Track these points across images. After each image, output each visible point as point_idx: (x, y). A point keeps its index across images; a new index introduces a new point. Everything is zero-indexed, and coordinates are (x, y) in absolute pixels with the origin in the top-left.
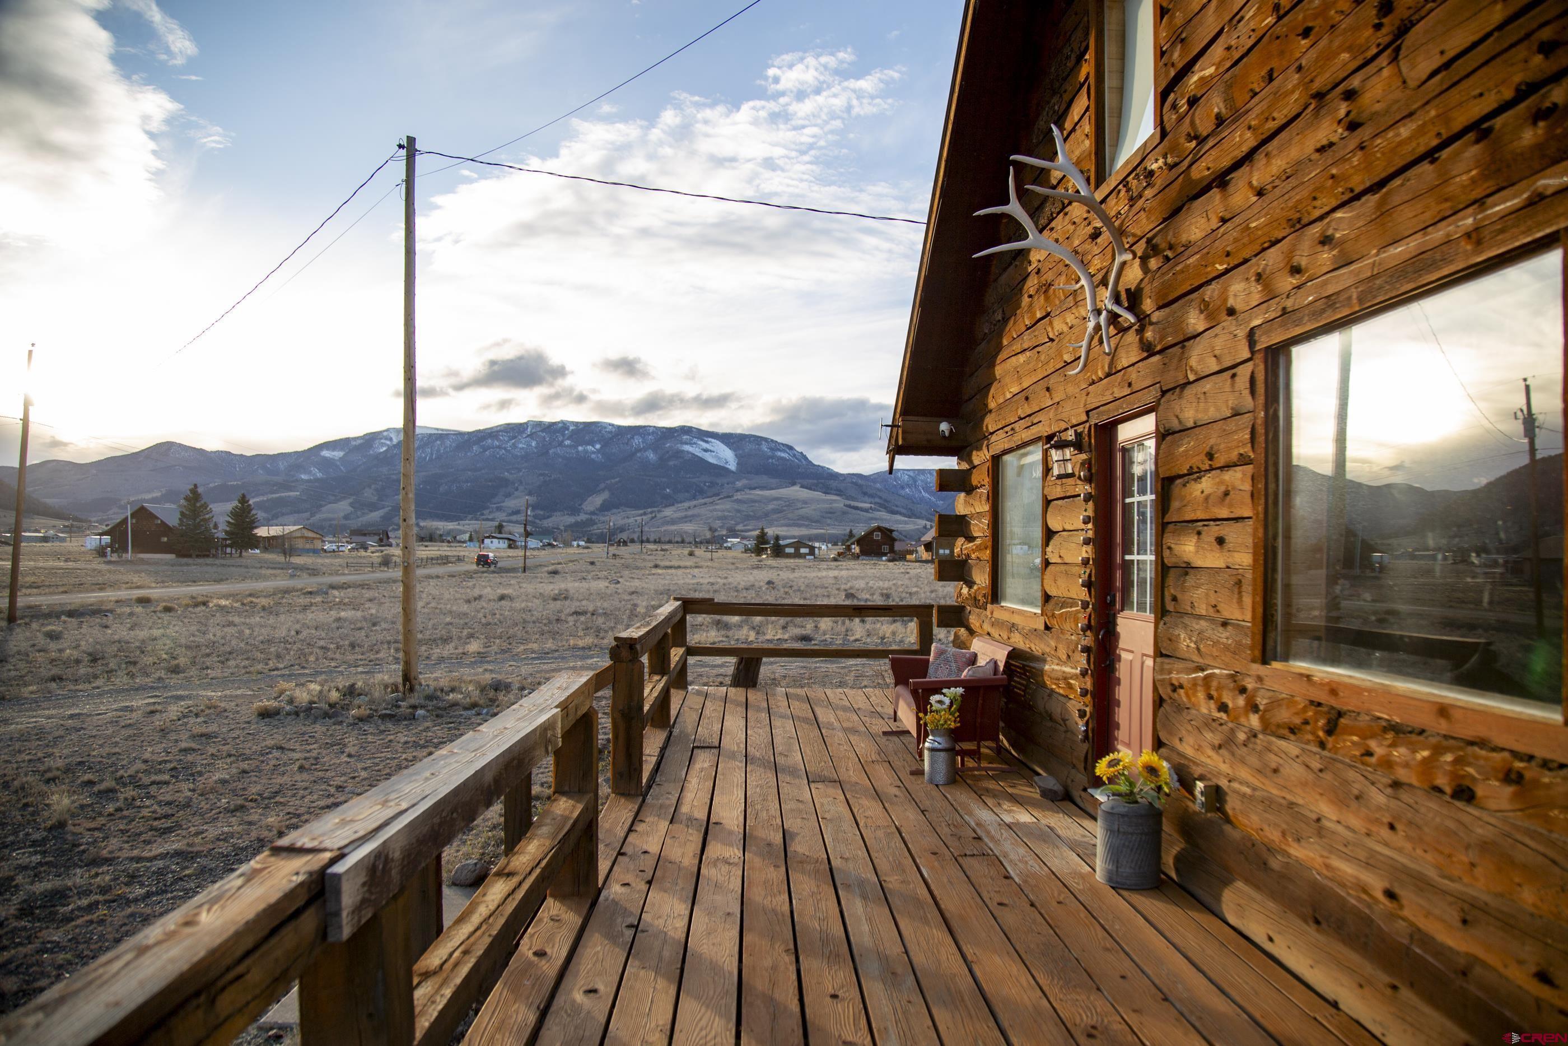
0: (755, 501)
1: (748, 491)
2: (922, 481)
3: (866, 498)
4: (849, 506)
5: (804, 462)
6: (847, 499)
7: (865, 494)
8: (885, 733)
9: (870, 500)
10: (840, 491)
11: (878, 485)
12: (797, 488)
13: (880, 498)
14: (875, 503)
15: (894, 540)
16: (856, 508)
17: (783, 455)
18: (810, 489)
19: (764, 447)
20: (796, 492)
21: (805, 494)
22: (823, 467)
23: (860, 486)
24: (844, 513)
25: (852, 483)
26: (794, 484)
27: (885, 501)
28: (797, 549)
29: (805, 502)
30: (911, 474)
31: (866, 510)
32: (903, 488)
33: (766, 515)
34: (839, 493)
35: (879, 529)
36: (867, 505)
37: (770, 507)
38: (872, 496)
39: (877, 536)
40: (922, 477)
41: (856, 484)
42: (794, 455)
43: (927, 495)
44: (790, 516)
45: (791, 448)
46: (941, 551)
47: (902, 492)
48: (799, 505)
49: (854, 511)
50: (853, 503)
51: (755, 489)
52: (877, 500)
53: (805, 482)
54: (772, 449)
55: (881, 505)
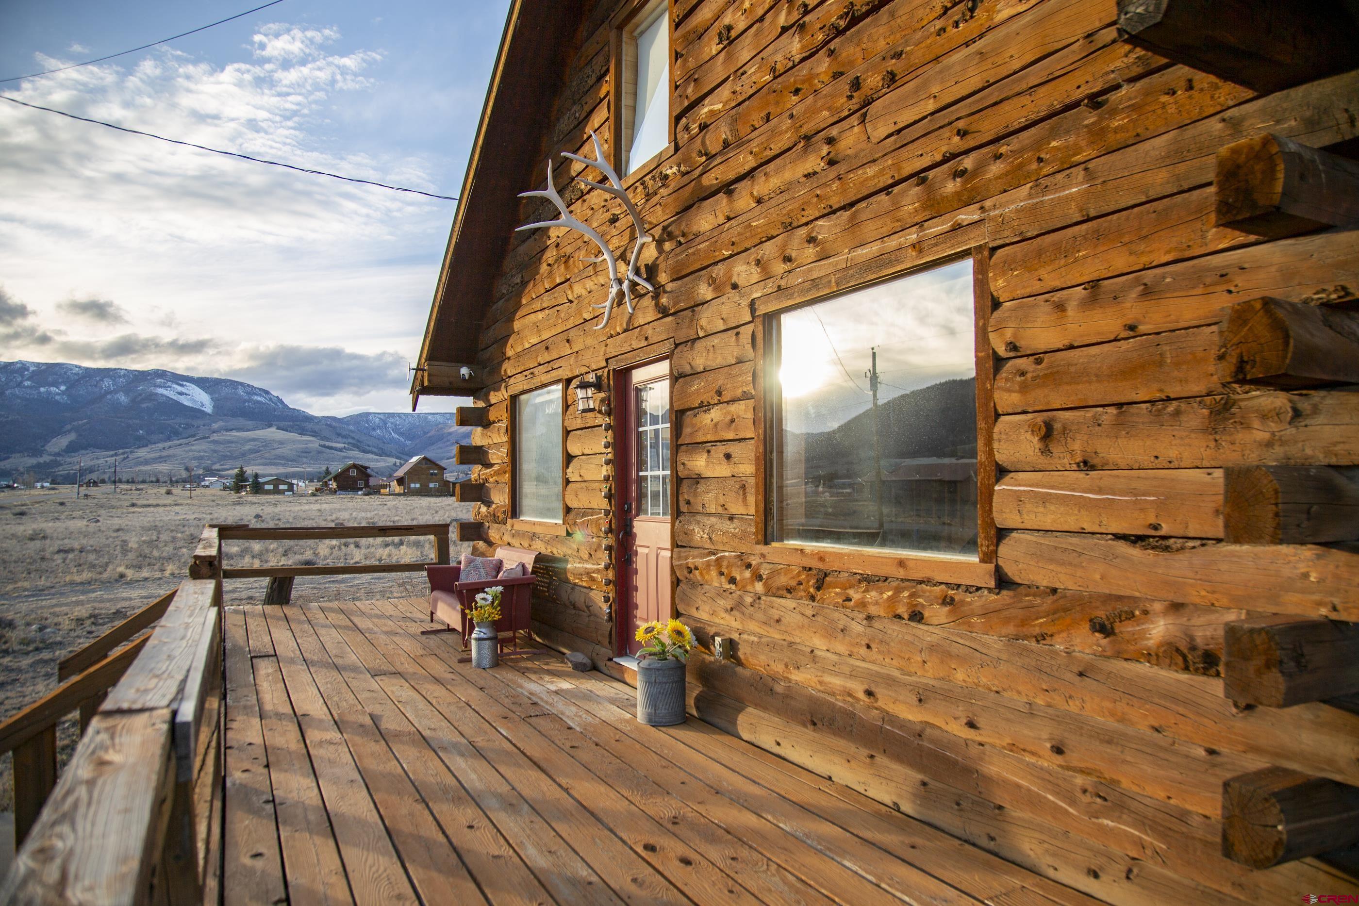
0: (232, 442)
1: (225, 433)
2: (392, 423)
3: (340, 439)
4: (324, 446)
5: (280, 406)
6: (322, 439)
7: (339, 435)
8: (423, 633)
9: (344, 440)
10: (315, 432)
11: (351, 427)
12: (273, 429)
13: (353, 438)
14: (349, 443)
15: (369, 476)
16: (331, 448)
17: (259, 399)
18: (287, 431)
19: (241, 391)
20: (272, 433)
21: (281, 435)
22: (298, 411)
23: (334, 428)
24: (319, 452)
25: (327, 425)
26: (270, 426)
27: (358, 441)
28: (276, 486)
29: (281, 443)
30: (382, 417)
31: (340, 450)
32: (374, 429)
33: (243, 455)
34: (314, 434)
35: (355, 466)
36: (341, 445)
37: (247, 447)
38: (345, 437)
39: (353, 473)
40: (392, 420)
41: (330, 426)
42: (271, 399)
43: (396, 436)
44: (267, 455)
45: (267, 392)
46: (412, 485)
47: (374, 433)
48: (276, 445)
49: (328, 451)
50: (327, 444)
51: (231, 430)
52: (350, 440)
53: (282, 424)
54: (248, 393)
55: (354, 445)
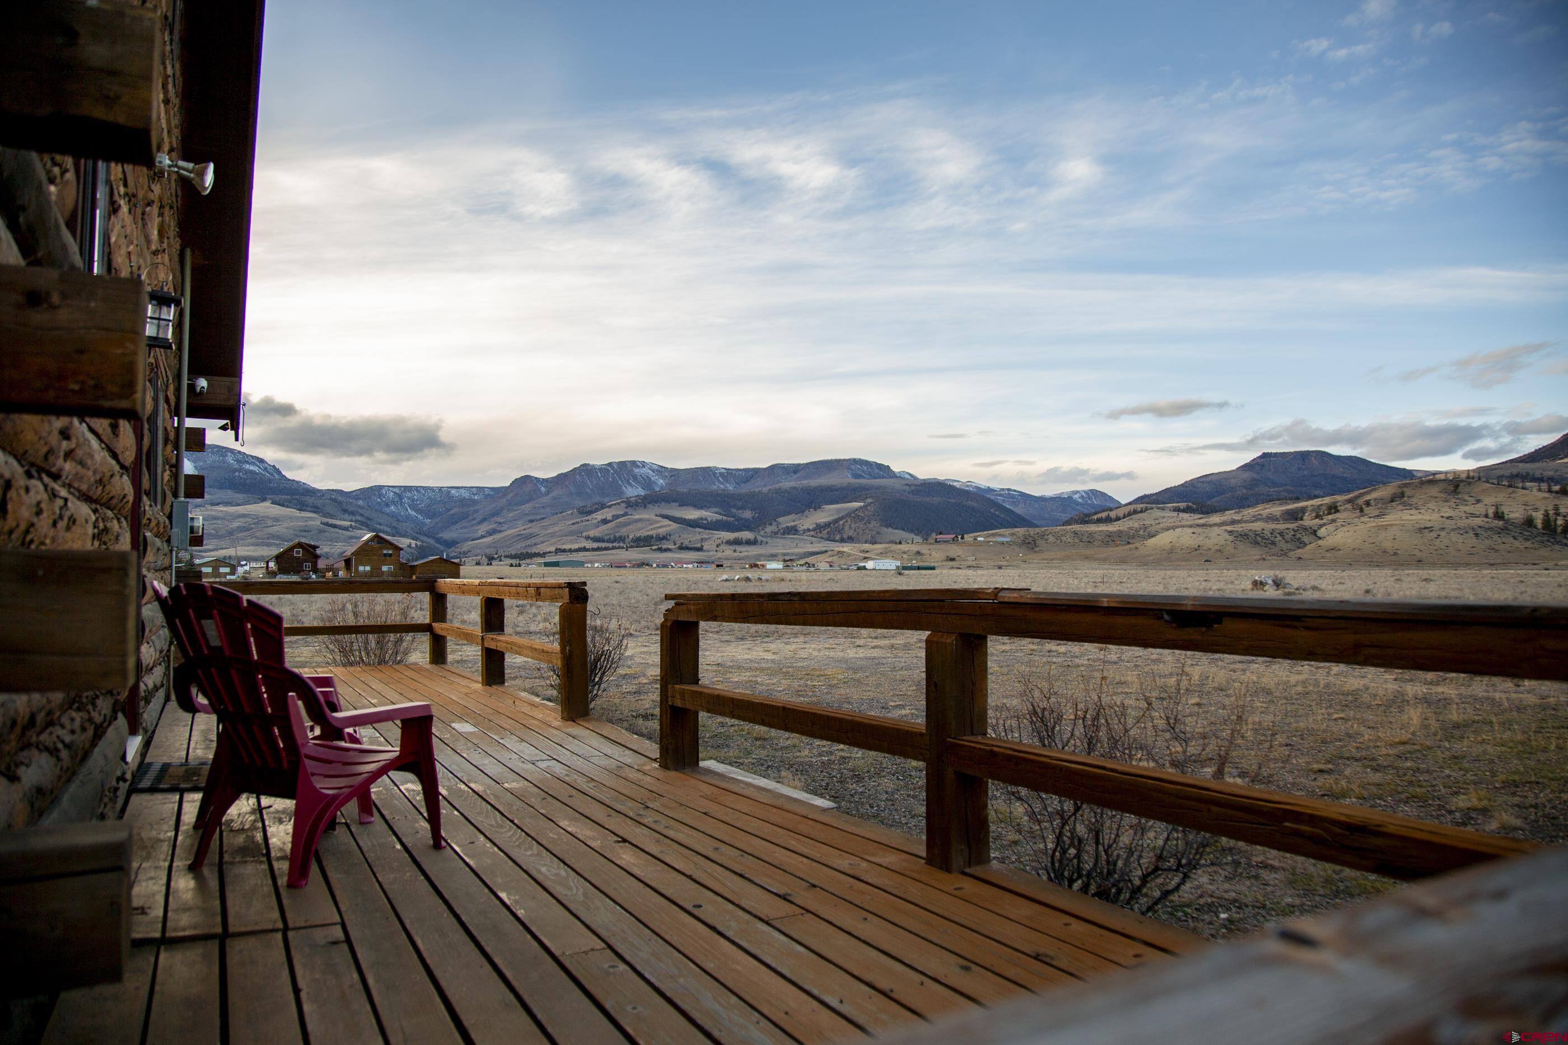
0: (217, 518)
1: (209, 507)
2: (409, 498)
3: (346, 516)
4: (327, 524)
5: (277, 477)
6: (324, 516)
7: (345, 511)
9: (351, 517)
10: (317, 507)
11: (360, 502)
12: (267, 504)
13: (362, 515)
14: (356, 521)
15: (317, 557)
16: (335, 526)
17: (252, 468)
18: (283, 505)
19: (230, 459)
20: (266, 508)
21: (277, 510)
22: (298, 482)
23: (340, 503)
24: (321, 531)
25: (331, 499)
26: (264, 500)
27: (368, 519)
28: (216, 569)
29: (276, 519)
30: (397, 490)
31: (346, 529)
32: (387, 505)
33: (231, 533)
34: (316, 509)
35: (300, 545)
36: (347, 523)
37: (236, 524)
38: (352, 513)
39: (299, 553)
40: (409, 494)
41: (334, 500)
42: (265, 469)
43: (413, 513)
44: (258, 534)
45: (262, 461)
47: (387, 510)
48: (270, 523)
49: (332, 529)
50: (331, 521)
51: (217, 504)
52: (359, 518)
53: (278, 498)
54: (239, 461)
55: (362, 523)
